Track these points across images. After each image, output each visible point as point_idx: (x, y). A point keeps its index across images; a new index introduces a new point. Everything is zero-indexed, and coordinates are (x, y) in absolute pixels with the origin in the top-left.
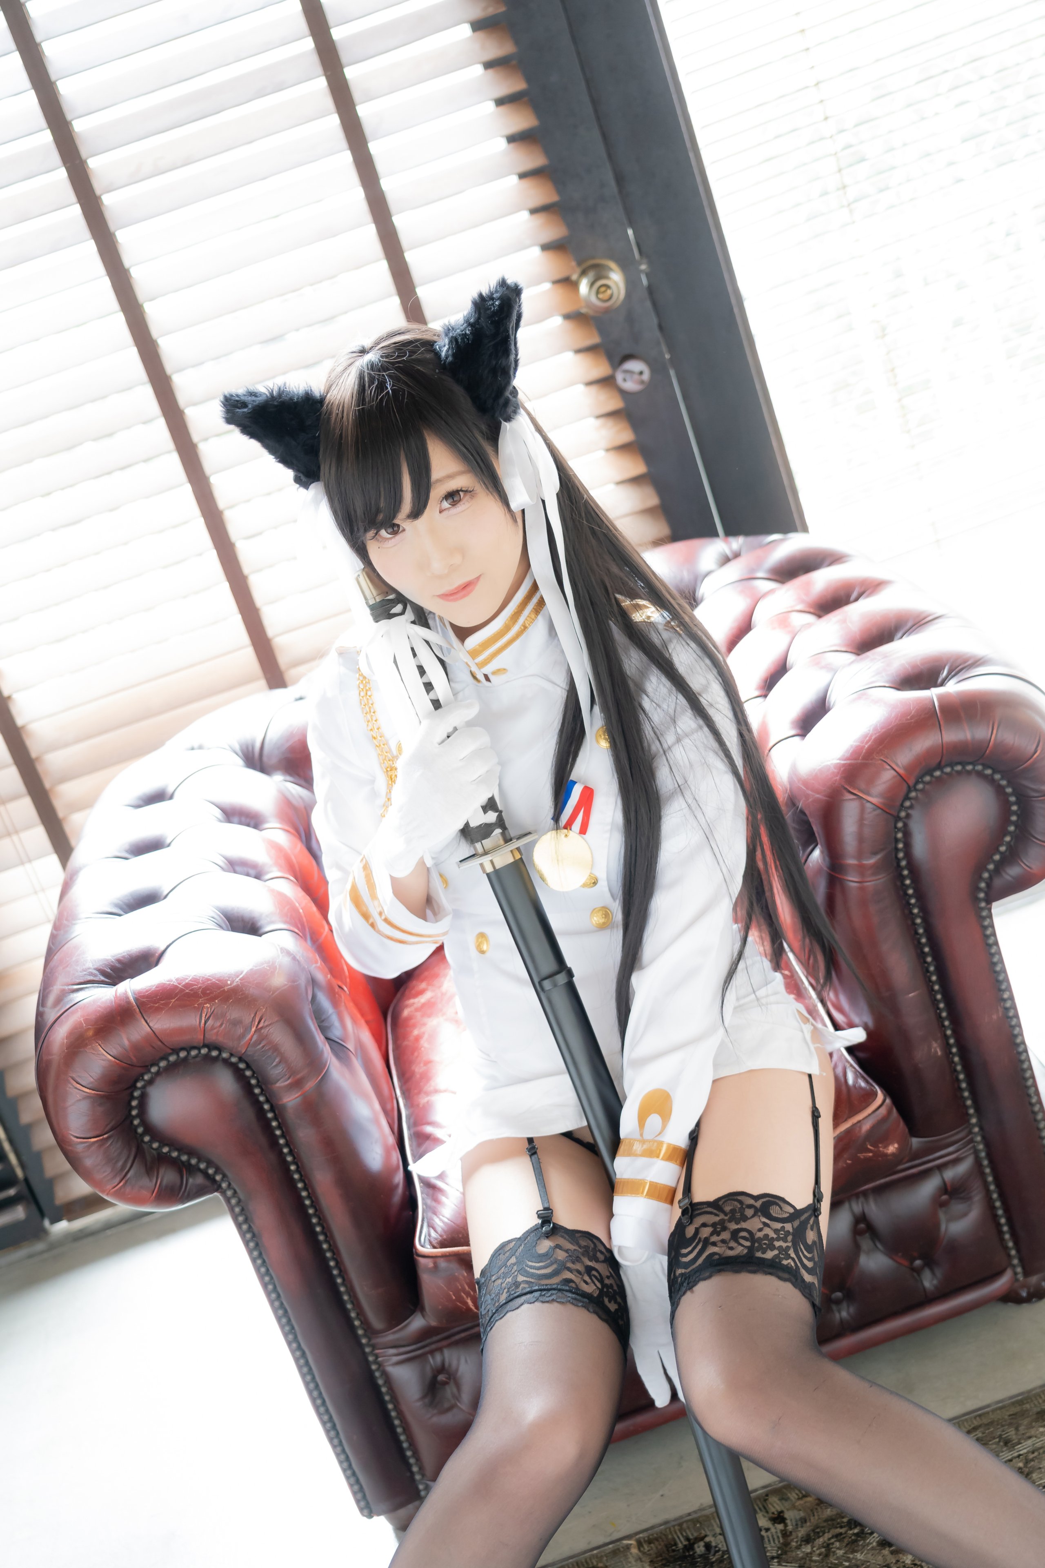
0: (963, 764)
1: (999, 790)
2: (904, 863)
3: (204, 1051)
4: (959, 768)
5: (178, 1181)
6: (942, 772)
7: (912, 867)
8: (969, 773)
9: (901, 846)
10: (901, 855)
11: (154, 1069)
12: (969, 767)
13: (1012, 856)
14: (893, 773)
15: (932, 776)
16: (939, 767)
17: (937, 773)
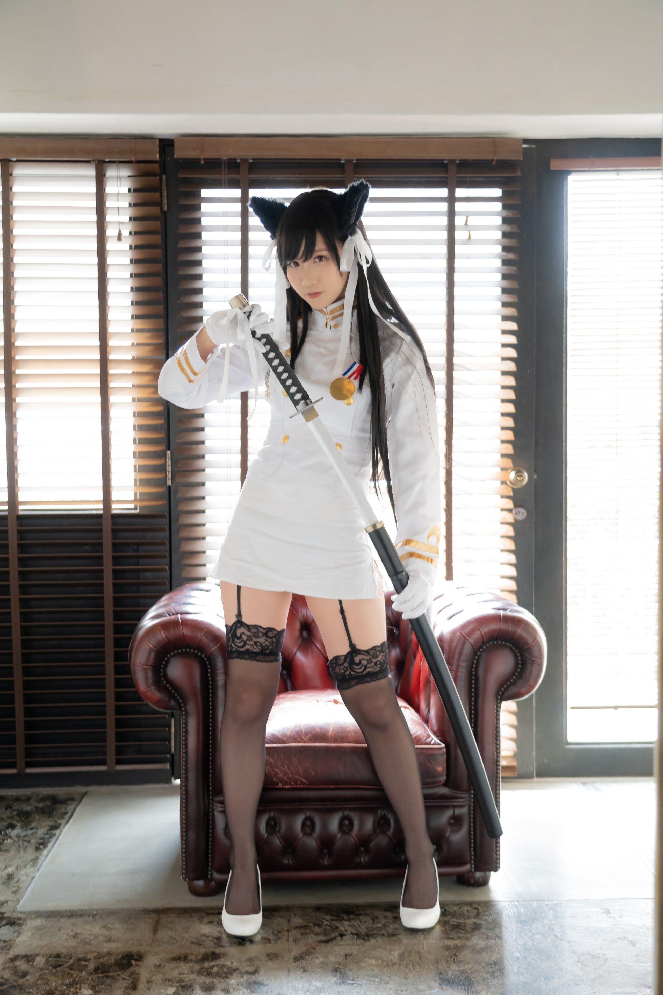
0: (506, 641)
1: (516, 657)
2: (474, 673)
3: (196, 652)
4: (504, 643)
5: (167, 700)
6: (497, 642)
8: (506, 646)
9: (474, 666)
10: (473, 670)
11: (176, 652)
12: (508, 644)
13: (514, 683)
14: (479, 632)
15: (493, 642)
16: (496, 639)
17: (495, 642)
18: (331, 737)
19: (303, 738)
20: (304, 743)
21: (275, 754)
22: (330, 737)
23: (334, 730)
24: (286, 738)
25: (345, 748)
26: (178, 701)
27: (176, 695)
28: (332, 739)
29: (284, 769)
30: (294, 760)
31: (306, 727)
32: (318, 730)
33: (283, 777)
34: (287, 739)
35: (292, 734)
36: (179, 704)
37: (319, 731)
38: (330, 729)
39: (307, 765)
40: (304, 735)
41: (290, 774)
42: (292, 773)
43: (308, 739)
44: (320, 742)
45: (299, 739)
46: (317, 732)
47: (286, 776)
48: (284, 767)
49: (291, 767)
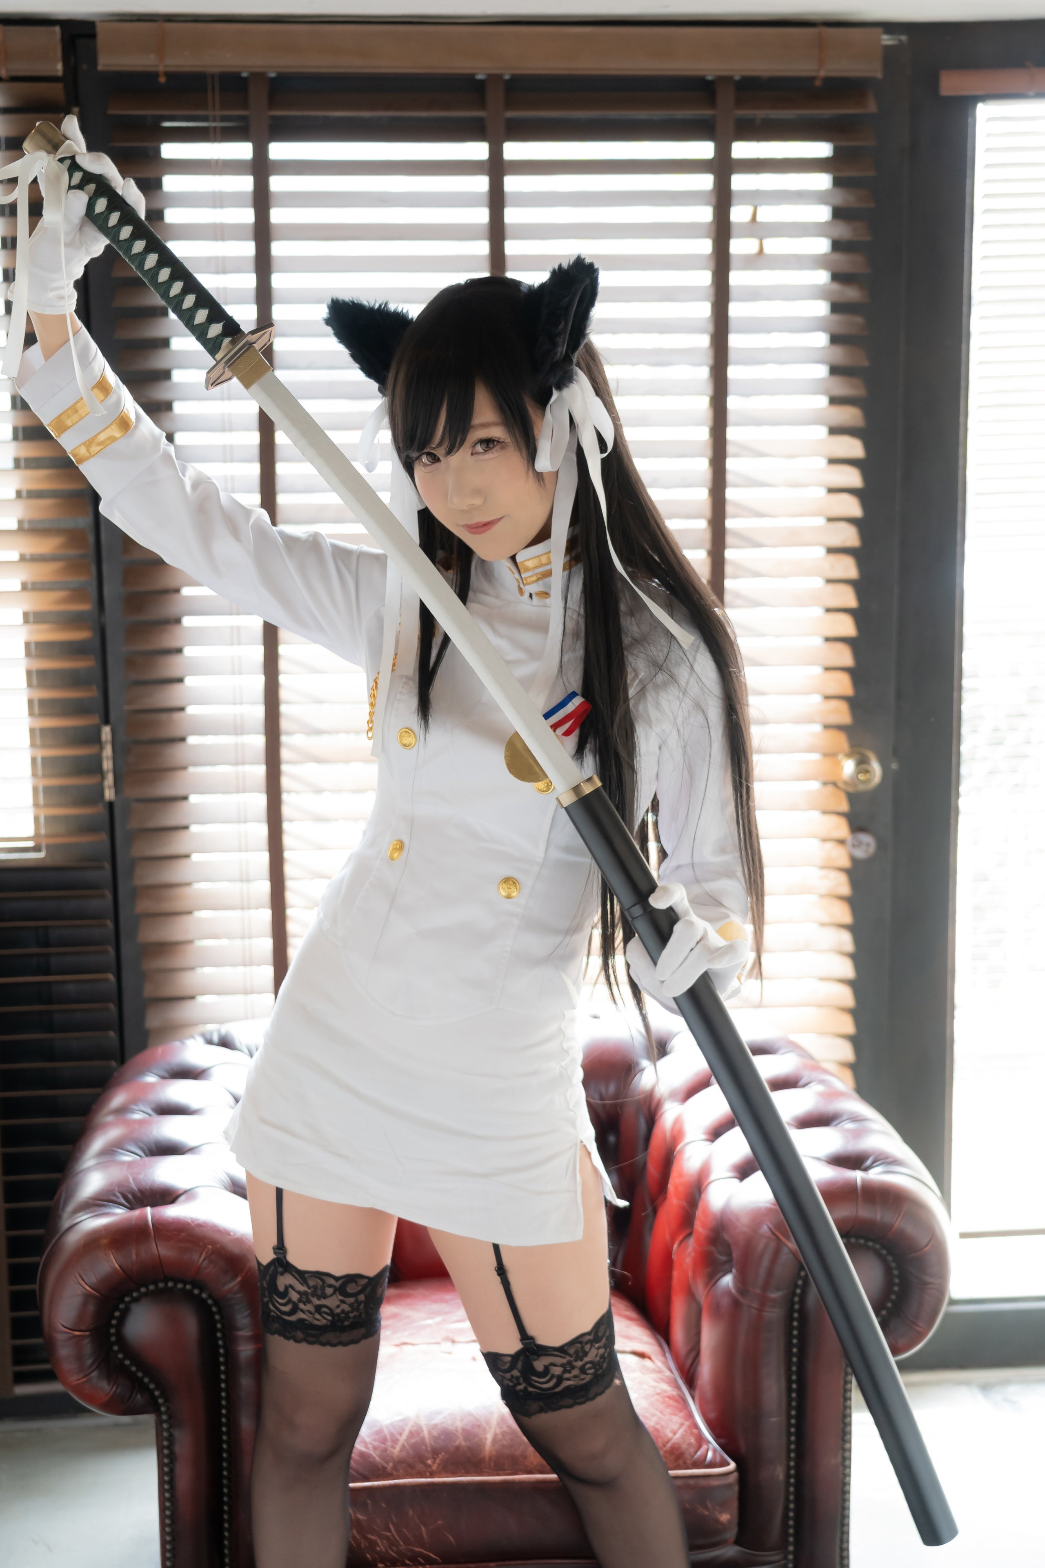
1: (888, 1271)
2: (797, 1307)
4: (862, 1241)
7: (803, 1312)
8: (868, 1248)
9: (798, 1291)
10: (796, 1299)
11: (143, 1290)
12: (870, 1244)
18: (490, 1458)
19: (429, 1462)
20: (432, 1475)
21: (369, 1502)
22: (487, 1458)
23: (495, 1440)
24: (391, 1464)
25: (521, 1483)
26: (151, 1392)
27: (146, 1380)
28: (492, 1464)
29: (388, 1534)
30: (411, 1513)
31: (435, 1433)
32: (460, 1441)
33: (386, 1550)
34: (395, 1468)
35: (404, 1454)
36: (154, 1399)
37: (464, 1444)
38: (486, 1438)
39: (439, 1522)
40: (429, 1455)
41: (402, 1543)
42: (406, 1541)
43: (439, 1465)
44: (467, 1474)
45: (420, 1467)
46: (458, 1448)
47: (394, 1548)
48: (390, 1531)
49: (404, 1529)
